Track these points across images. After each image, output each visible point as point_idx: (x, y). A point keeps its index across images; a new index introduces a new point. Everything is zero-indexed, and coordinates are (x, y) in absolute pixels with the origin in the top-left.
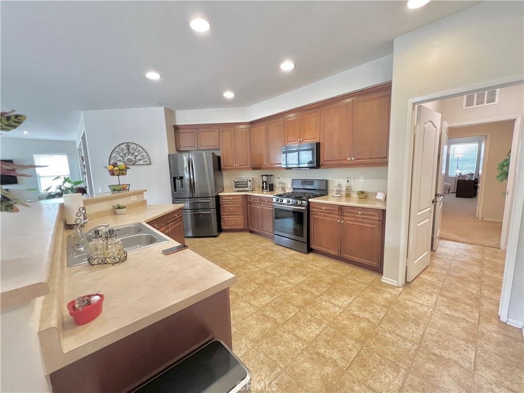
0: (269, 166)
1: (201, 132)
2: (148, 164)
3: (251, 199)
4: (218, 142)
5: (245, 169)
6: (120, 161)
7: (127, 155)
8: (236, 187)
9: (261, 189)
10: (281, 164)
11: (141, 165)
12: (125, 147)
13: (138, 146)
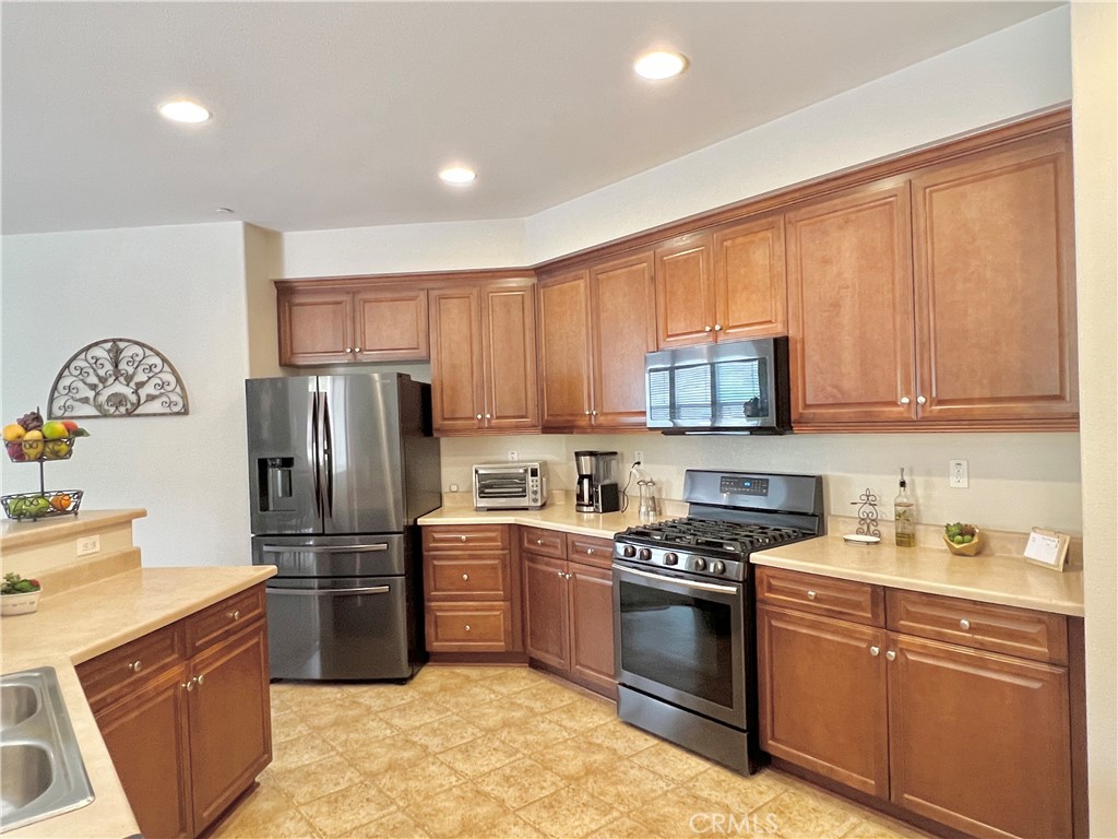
0: (602, 420)
1: (365, 301)
2: (178, 414)
3: (532, 542)
4: (422, 336)
5: (518, 429)
6: (85, 400)
7: (111, 380)
8: (483, 494)
9: (575, 502)
10: (644, 413)
11: (155, 415)
12: (105, 355)
13: (148, 352)
